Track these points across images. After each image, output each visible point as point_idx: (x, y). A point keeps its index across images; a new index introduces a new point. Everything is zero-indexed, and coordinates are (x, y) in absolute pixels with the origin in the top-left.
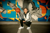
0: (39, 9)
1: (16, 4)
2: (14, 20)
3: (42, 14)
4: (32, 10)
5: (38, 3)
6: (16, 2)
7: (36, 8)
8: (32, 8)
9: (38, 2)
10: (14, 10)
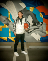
0: (42, 25)
1: (9, 17)
2: (7, 40)
3: (46, 32)
4: (32, 26)
5: (41, 16)
6: (9, 14)
7: (38, 23)
8: (33, 22)
9: (41, 14)
10: (7, 26)
